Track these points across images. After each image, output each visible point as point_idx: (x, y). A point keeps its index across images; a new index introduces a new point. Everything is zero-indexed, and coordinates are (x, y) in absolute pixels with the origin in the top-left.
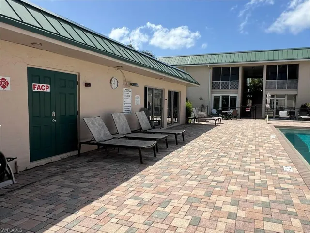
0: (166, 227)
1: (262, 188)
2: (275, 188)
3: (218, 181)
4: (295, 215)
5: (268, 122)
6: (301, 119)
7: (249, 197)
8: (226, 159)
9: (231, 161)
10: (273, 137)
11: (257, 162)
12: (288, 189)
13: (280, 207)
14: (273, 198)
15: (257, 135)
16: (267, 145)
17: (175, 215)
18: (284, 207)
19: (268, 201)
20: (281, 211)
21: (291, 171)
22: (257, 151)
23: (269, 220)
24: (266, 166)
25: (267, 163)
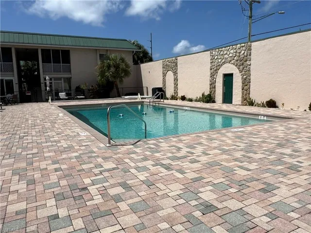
0: (8, 194)
1: (70, 148)
2: (80, 146)
3: (33, 154)
4: (98, 156)
5: (51, 103)
6: (78, 99)
7: (64, 156)
8: (30, 138)
9: (35, 138)
10: (61, 115)
11: (57, 134)
12: (88, 145)
13: (88, 155)
14: (81, 152)
15: (47, 115)
16: (59, 121)
17: (10, 185)
18: (90, 155)
19: (78, 155)
20: (89, 157)
21: (85, 134)
22: (54, 127)
23: (84, 164)
24: (66, 135)
25: (66, 133)
